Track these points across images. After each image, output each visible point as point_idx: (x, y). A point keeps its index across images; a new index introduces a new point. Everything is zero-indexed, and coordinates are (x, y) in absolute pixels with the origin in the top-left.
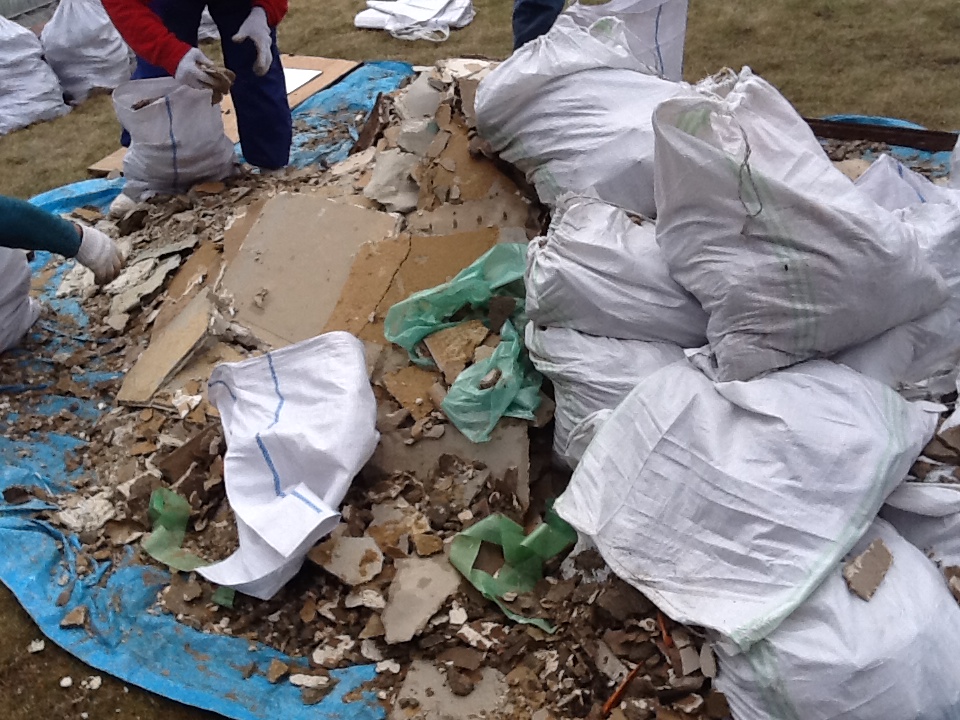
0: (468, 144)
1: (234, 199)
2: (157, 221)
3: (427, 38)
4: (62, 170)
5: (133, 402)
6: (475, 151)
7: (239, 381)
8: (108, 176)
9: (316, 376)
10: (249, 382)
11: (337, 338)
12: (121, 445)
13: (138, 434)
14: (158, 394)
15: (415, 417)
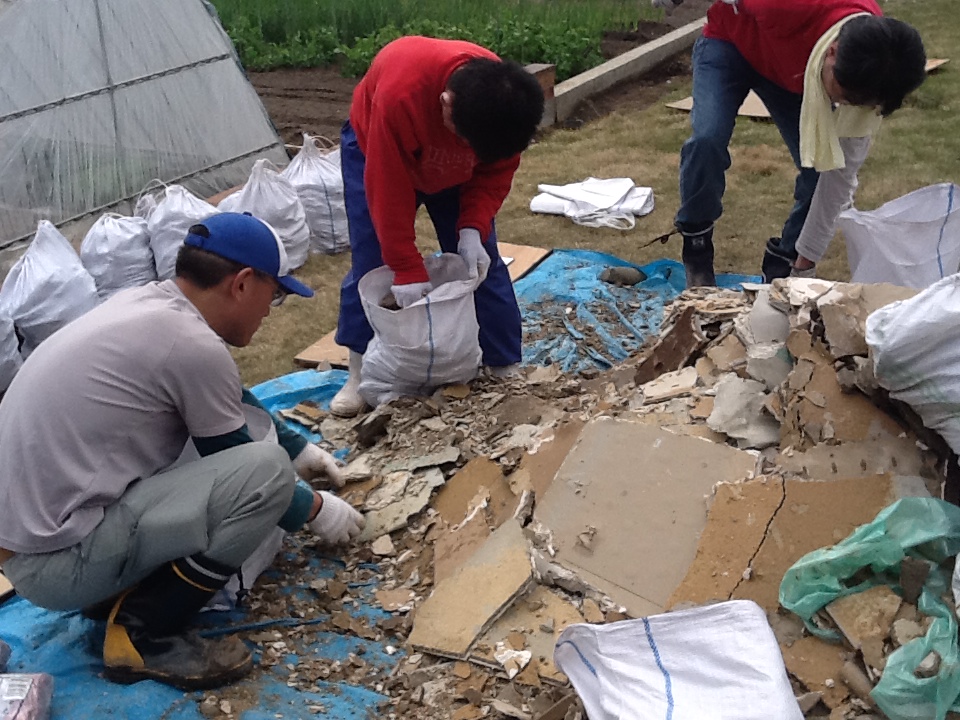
0: (837, 376)
1: (487, 406)
2: (403, 427)
3: (612, 225)
4: (262, 357)
5: (439, 651)
6: (848, 384)
7: (606, 648)
8: (319, 368)
9: (719, 652)
10: (617, 650)
11: (741, 608)
12: (434, 705)
13: (455, 694)
14: (475, 646)
15: (829, 703)
